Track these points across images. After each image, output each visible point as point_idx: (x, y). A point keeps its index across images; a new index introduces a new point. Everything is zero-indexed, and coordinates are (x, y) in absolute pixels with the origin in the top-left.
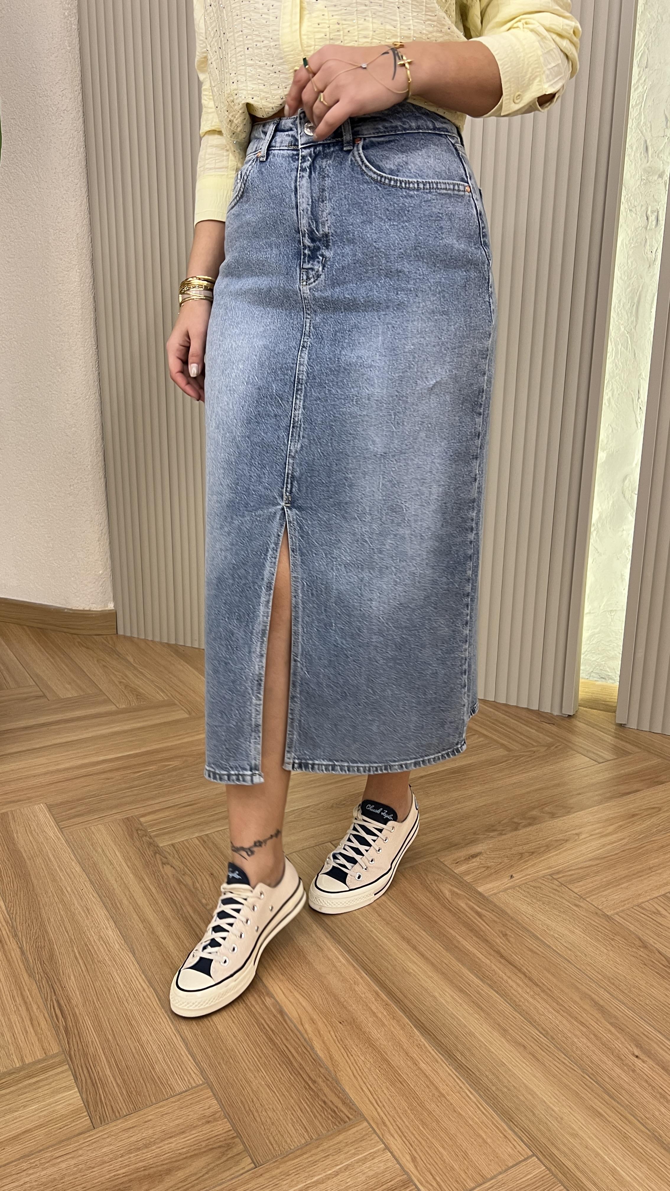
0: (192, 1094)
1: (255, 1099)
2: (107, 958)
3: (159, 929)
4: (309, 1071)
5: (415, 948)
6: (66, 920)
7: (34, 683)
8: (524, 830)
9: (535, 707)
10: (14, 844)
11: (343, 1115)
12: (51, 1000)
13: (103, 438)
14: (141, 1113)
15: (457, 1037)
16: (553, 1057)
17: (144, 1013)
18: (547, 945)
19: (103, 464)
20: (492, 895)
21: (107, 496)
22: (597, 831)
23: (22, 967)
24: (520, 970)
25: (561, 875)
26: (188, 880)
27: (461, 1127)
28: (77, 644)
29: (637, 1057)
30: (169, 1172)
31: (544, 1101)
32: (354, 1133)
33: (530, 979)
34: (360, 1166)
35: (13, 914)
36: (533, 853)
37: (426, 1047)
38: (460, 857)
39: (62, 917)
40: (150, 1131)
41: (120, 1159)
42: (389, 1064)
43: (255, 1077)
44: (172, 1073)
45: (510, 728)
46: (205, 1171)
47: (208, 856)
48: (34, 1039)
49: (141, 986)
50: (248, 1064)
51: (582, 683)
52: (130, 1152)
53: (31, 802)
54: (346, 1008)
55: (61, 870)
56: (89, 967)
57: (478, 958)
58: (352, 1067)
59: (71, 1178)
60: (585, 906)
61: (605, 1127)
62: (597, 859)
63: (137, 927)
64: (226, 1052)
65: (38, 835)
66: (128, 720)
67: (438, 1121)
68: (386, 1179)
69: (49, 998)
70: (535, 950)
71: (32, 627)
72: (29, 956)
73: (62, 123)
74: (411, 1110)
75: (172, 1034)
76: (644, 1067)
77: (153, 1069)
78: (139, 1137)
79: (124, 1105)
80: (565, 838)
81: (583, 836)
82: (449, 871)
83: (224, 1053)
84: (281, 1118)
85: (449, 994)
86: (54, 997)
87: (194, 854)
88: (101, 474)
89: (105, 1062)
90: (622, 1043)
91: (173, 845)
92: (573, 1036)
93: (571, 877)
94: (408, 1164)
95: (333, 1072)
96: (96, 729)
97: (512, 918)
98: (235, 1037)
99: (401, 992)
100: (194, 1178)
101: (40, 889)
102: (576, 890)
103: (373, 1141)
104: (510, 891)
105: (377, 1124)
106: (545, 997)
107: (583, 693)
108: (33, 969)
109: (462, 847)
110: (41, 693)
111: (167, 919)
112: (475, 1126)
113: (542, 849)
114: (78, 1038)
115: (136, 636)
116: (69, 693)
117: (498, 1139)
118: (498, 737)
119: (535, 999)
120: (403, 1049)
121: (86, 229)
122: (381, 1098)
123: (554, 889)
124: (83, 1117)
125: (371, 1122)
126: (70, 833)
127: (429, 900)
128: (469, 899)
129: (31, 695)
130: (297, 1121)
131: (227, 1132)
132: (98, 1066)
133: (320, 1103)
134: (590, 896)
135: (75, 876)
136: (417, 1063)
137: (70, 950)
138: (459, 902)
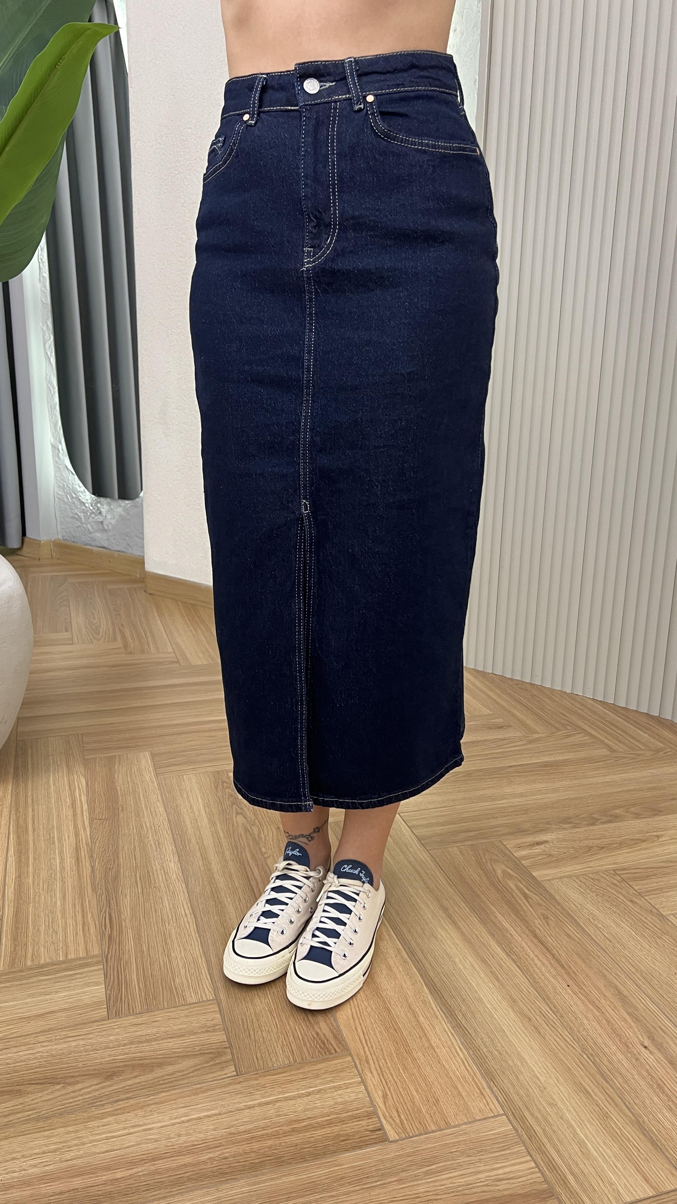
0: (201, 1006)
1: (255, 1020)
2: (162, 886)
3: (216, 867)
5: (450, 917)
6: (137, 849)
7: (172, 651)
8: (601, 826)
9: (656, 713)
10: (113, 782)
11: (331, 1048)
12: (105, 912)
14: (152, 1013)
15: (464, 1000)
16: (556, 1032)
17: (180, 935)
18: (587, 933)
20: (545, 880)
23: (89, 882)
24: (550, 951)
25: (625, 872)
26: (255, 830)
27: (441, 1077)
29: (645, 1047)
30: (160, 1065)
31: (533, 1070)
32: (336, 1064)
33: (558, 961)
34: (332, 1092)
35: (94, 839)
36: (603, 848)
37: (430, 1004)
38: (526, 842)
39: (135, 847)
40: (155, 1030)
41: (123, 1048)
42: (390, 1012)
44: (189, 986)
46: (192, 1069)
48: (81, 940)
49: (185, 911)
52: (132, 1043)
53: (139, 749)
55: (146, 807)
56: (145, 890)
57: (511, 934)
59: (76, 1055)
60: (641, 904)
61: (587, 1104)
62: (670, 862)
63: (196, 862)
65: (136, 777)
67: (419, 1068)
68: (354, 1107)
69: (103, 910)
70: (572, 935)
71: (185, 603)
72: (98, 874)
74: (397, 1054)
75: (199, 955)
76: (651, 1058)
77: (174, 981)
78: (144, 1032)
79: (139, 1005)
80: (644, 838)
81: (663, 839)
82: (509, 853)
84: (273, 1040)
85: (470, 961)
86: (108, 910)
89: (135, 968)
90: (634, 1032)
92: (584, 1017)
93: (635, 875)
94: (378, 1100)
97: (559, 904)
99: (422, 953)
100: (180, 1074)
101: (124, 823)
102: (636, 888)
103: (352, 1074)
104: (566, 879)
105: (360, 1060)
106: (568, 979)
108: (98, 884)
109: (529, 834)
110: (175, 660)
111: (226, 861)
112: (454, 1079)
113: (614, 846)
114: (117, 946)
117: (474, 1095)
118: (606, 738)
119: (556, 979)
120: (408, 1002)
122: (371, 1038)
123: (613, 884)
124: (102, 1008)
125: (355, 1058)
126: (164, 778)
127: (480, 876)
128: (520, 882)
129: (166, 660)
130: (287, 1044)
131: (221, 1042)
132: (127, 970)
133: (313, 1034)
134: (650, 895)
135: (156, 815)
136: (417, 1016)
137: (133, 874)
138: (509, 882)
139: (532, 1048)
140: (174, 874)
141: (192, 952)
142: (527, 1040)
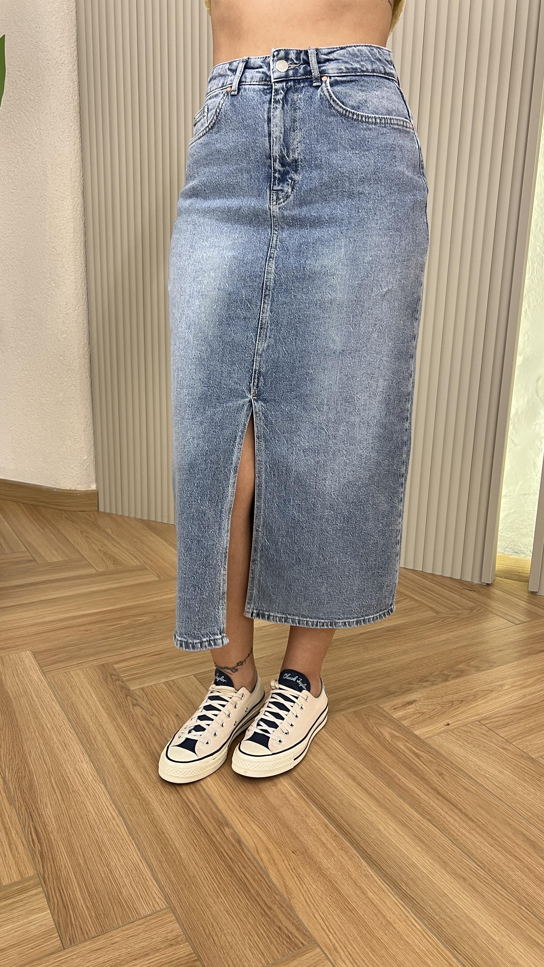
0: (157, 917)
1: (215, 924)
2: (81, 789)
3: (129, 763)
4: (265, 898)
5: (359, 784)
6: (45, 753)
7: (26, 550)
8: (453, 681)
9: (458, 577)
10: (2, 685)
11: (297, 941)
12: (29, 826)
13: (89, 344)
14: (109, 934)
15: (401, 868)
16: (491, 888)
17: (112, 840)
18: (480, 784)
19: (89, 366)
20: (427, 738)
21: (92, 393)
22: (518, 683)
23: (4, 795)
24: (456, 806)
25: (488, 722)
26: (156, 720)
27: (408, 954)
28: (64, 518)
31: (485, 931)
32: (308, 959)
33: (466, 815)
36: (462, 701)
37: (373, 878)
38: (398, 704)
39: (42, 751)
40: (117, 953)
42: (339, 892)
43: (215, 903)
44: (138, 897)
45: (437, 594)
47: (174, 700)
48: (12, 862)
49: (111, 814)
50: (208, 889)
51: (499, 556)
53: (19, 649)
54: (298, 838)
55: (42, 708)
56: (64, 796)
57: (417, 794)
58: (305, 894)
60: (511, 749)
62: (519, 708)
63: (108, 760)
64: (188, 878)
65: (23, 677)
66: (106, 581)
67: (386, 948)
69: (27, 824)
70: (469, 788)
71: (26, 504)
72: (11, 786)
73: (60, 74)
74: (361, 937)
75: (138, 860)
77: (121, 893)
78: (106, 958)
79: (93, 927)
80: (490, 688)
81: (506, 687)
82: (388, 716)
83: (187, 879)
84: (239, 943)
85: (392, 827)
86: (31, 824)
87: (161, 698)
88: (88, 374)
89: (76, 886)
91: (143, 689)
92: (508, 869)
93: (497, 723)
95: (287, 900)
96: (78, 588)
97: (447, 759)
98: (196, 864)
99: (348, 824)
101: (24, 726)
102: (502, 735)
104: (443, 734)
105: (329, 950)
106: (480, 832)
107: (500, 565)
108: (14, 797)
109: (399, 695)
110: (31, 558)
111: (136, 754)
112: (422, 954)
113: (471, 698)
114: (52, 863)
115: (114, 512)
116: (55, 558)
118: (427, 601)
119: (471, 834)
120: (352, 879)
121: (78, 164)
122: (332, 925)
123: (483, 734)
124: (54, 938)
125: (324, 948)
126: (52, 676)
127: (372, 741)
128: (407, 742)
129: (22, 559)
130: (254, 946)
131: (189, 955)
132: (69, 887)
133: (276, 929)
134: (516, 740)
135: (54, 715)
136: (365, 892)
137: (48, 780)
138: (398, 744)
139: (476, 908)
140: (90, 775)
141: (131, 858)
142: (469, 900)
